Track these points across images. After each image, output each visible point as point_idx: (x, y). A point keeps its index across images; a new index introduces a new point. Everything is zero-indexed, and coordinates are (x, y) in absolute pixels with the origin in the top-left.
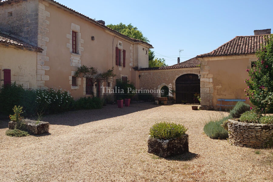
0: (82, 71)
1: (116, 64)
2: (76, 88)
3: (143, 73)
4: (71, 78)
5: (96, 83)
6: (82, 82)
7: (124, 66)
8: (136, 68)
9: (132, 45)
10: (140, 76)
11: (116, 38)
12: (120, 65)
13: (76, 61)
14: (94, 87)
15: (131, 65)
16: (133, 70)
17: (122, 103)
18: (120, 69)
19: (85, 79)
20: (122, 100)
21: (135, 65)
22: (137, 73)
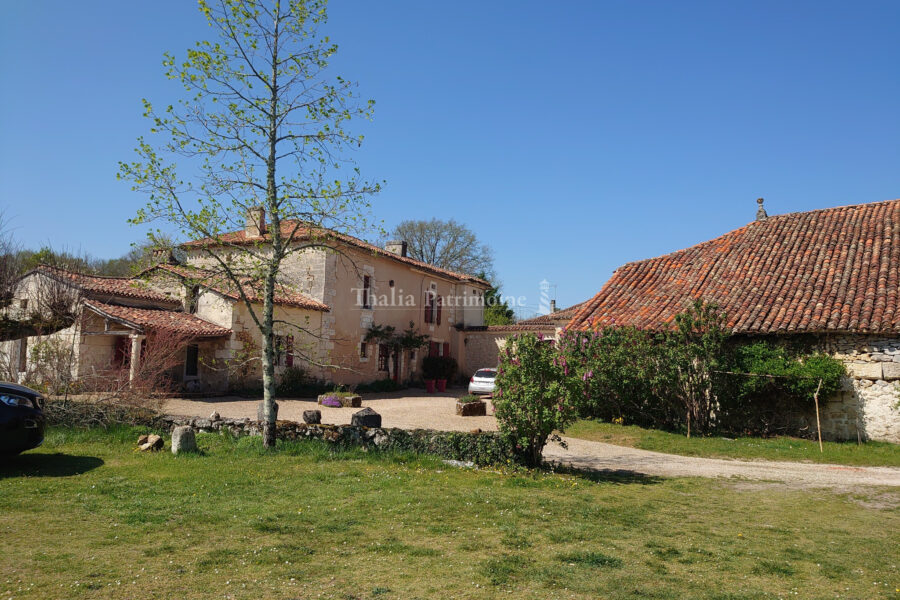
0: (373, 333)
1: (426, 321)
2: (366, 360)
3: (471, 336)
4: (359, 345)
5: (393, 353)
6: (374, 350)
7: (439, 323)
8: (460, 327)
9: (453, 286)
10: (466, 341)
11: (426, 279)
12: (431, 322)
13: (367, 319)
14: (391, 359)
15: (451, 320)
16: (454, 329)
17: (433, 386)
18: (432, 328)
19: (378, 346)
20: (434, 381)
21: (459, 320)
22: (461, 335)
